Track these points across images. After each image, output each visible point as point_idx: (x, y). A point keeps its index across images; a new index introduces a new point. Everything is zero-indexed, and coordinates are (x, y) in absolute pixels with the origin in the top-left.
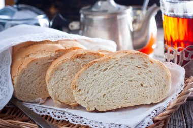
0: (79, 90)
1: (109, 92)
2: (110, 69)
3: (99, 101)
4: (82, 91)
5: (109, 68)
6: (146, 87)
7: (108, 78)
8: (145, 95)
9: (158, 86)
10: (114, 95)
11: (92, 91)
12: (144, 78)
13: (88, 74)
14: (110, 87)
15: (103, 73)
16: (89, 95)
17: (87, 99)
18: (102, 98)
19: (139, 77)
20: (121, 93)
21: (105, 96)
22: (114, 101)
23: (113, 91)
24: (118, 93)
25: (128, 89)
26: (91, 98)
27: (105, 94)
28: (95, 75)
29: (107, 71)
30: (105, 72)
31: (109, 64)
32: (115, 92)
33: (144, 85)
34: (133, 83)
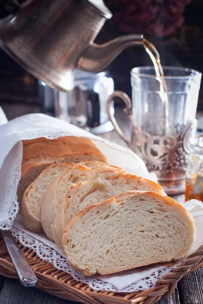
0: (73, 246)
1: (114, 246)
2: (113, 216)
3: (102, 260)
4: (77, 248)
5: (111, 214)
6: (164, 237)
7: (111, 228)
8: (162, 249)
9: (179, 236)
10: (122, 251)
11: (91, 247)
12: (160, 226)
13: (84, 223)
14: (114, 241)
15: (104, 221)
16: (88, 252)
17: (85, 257)
18: (105, 256)
19: (153, 224)
20: (130, 248)
21: (109, 253)
22: (121, 259)
23: (120, 246)
24: (127, 247)
25: (139, 242)
26: (90, 255)
27: (108, 251)
28: (94, 225)
29: (110, 217)
30: (107, 220)
31: (111, 209)
32: (122, 247)
33: (160, 235)
34: (146, 233)
